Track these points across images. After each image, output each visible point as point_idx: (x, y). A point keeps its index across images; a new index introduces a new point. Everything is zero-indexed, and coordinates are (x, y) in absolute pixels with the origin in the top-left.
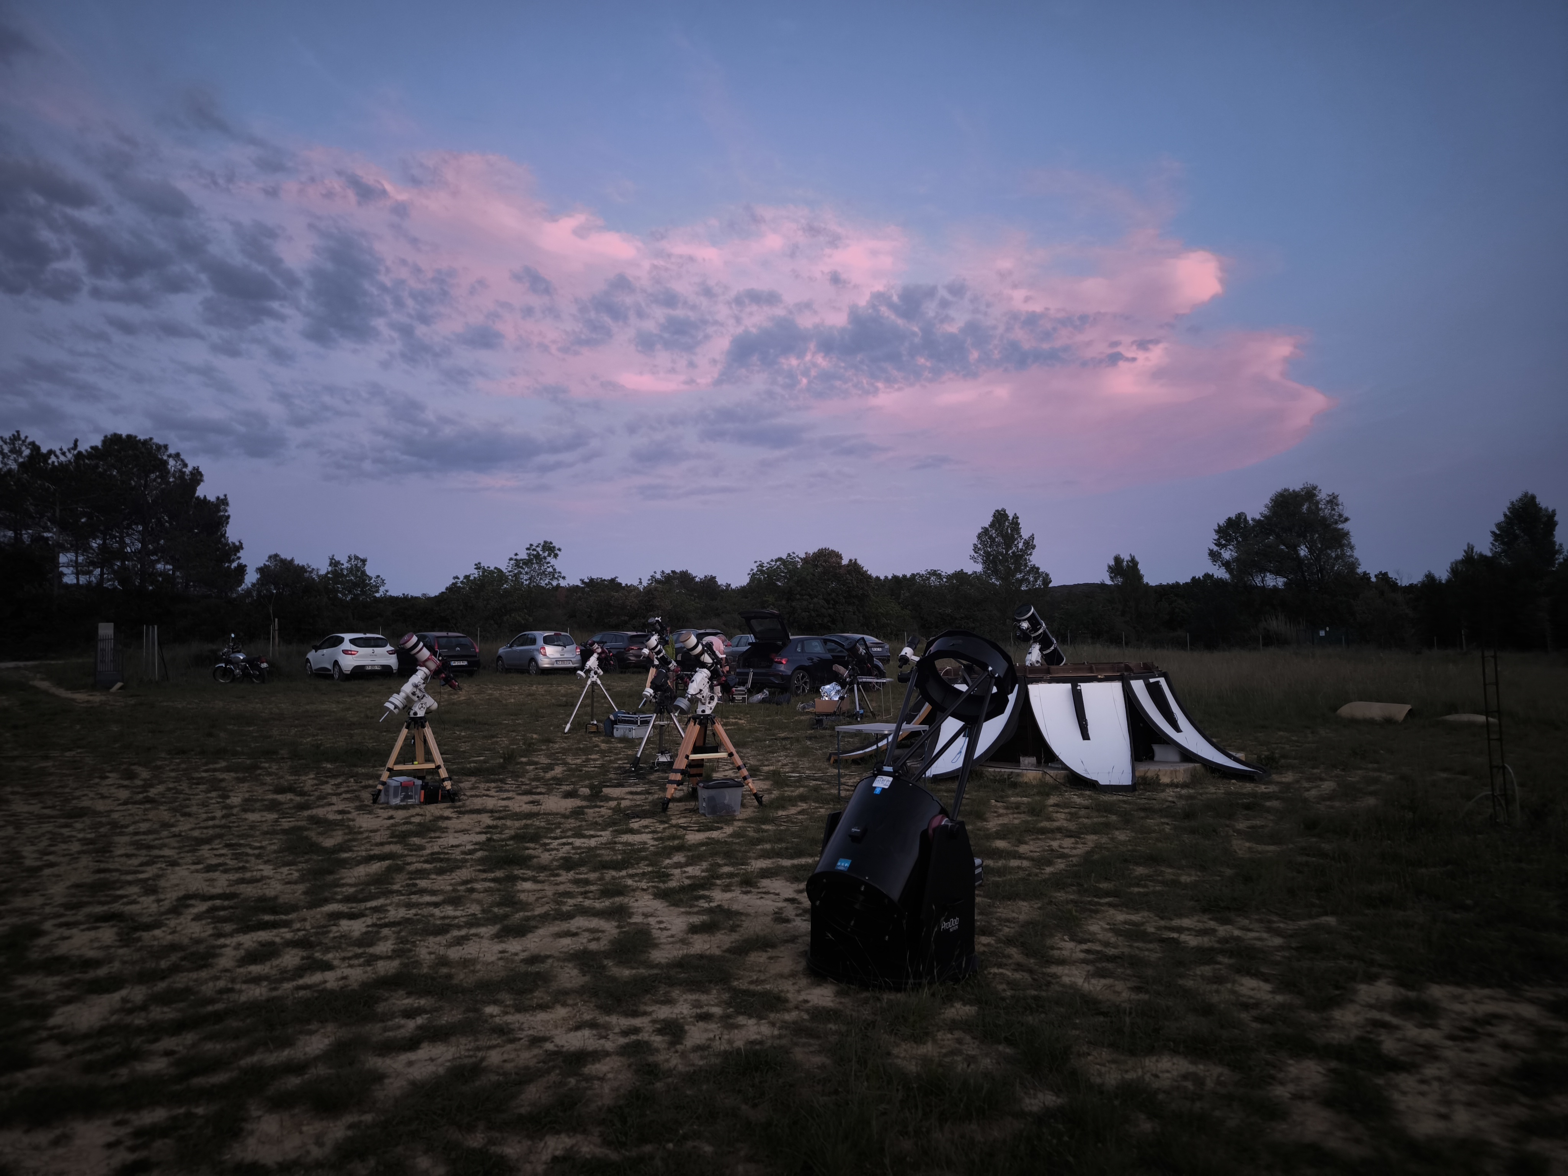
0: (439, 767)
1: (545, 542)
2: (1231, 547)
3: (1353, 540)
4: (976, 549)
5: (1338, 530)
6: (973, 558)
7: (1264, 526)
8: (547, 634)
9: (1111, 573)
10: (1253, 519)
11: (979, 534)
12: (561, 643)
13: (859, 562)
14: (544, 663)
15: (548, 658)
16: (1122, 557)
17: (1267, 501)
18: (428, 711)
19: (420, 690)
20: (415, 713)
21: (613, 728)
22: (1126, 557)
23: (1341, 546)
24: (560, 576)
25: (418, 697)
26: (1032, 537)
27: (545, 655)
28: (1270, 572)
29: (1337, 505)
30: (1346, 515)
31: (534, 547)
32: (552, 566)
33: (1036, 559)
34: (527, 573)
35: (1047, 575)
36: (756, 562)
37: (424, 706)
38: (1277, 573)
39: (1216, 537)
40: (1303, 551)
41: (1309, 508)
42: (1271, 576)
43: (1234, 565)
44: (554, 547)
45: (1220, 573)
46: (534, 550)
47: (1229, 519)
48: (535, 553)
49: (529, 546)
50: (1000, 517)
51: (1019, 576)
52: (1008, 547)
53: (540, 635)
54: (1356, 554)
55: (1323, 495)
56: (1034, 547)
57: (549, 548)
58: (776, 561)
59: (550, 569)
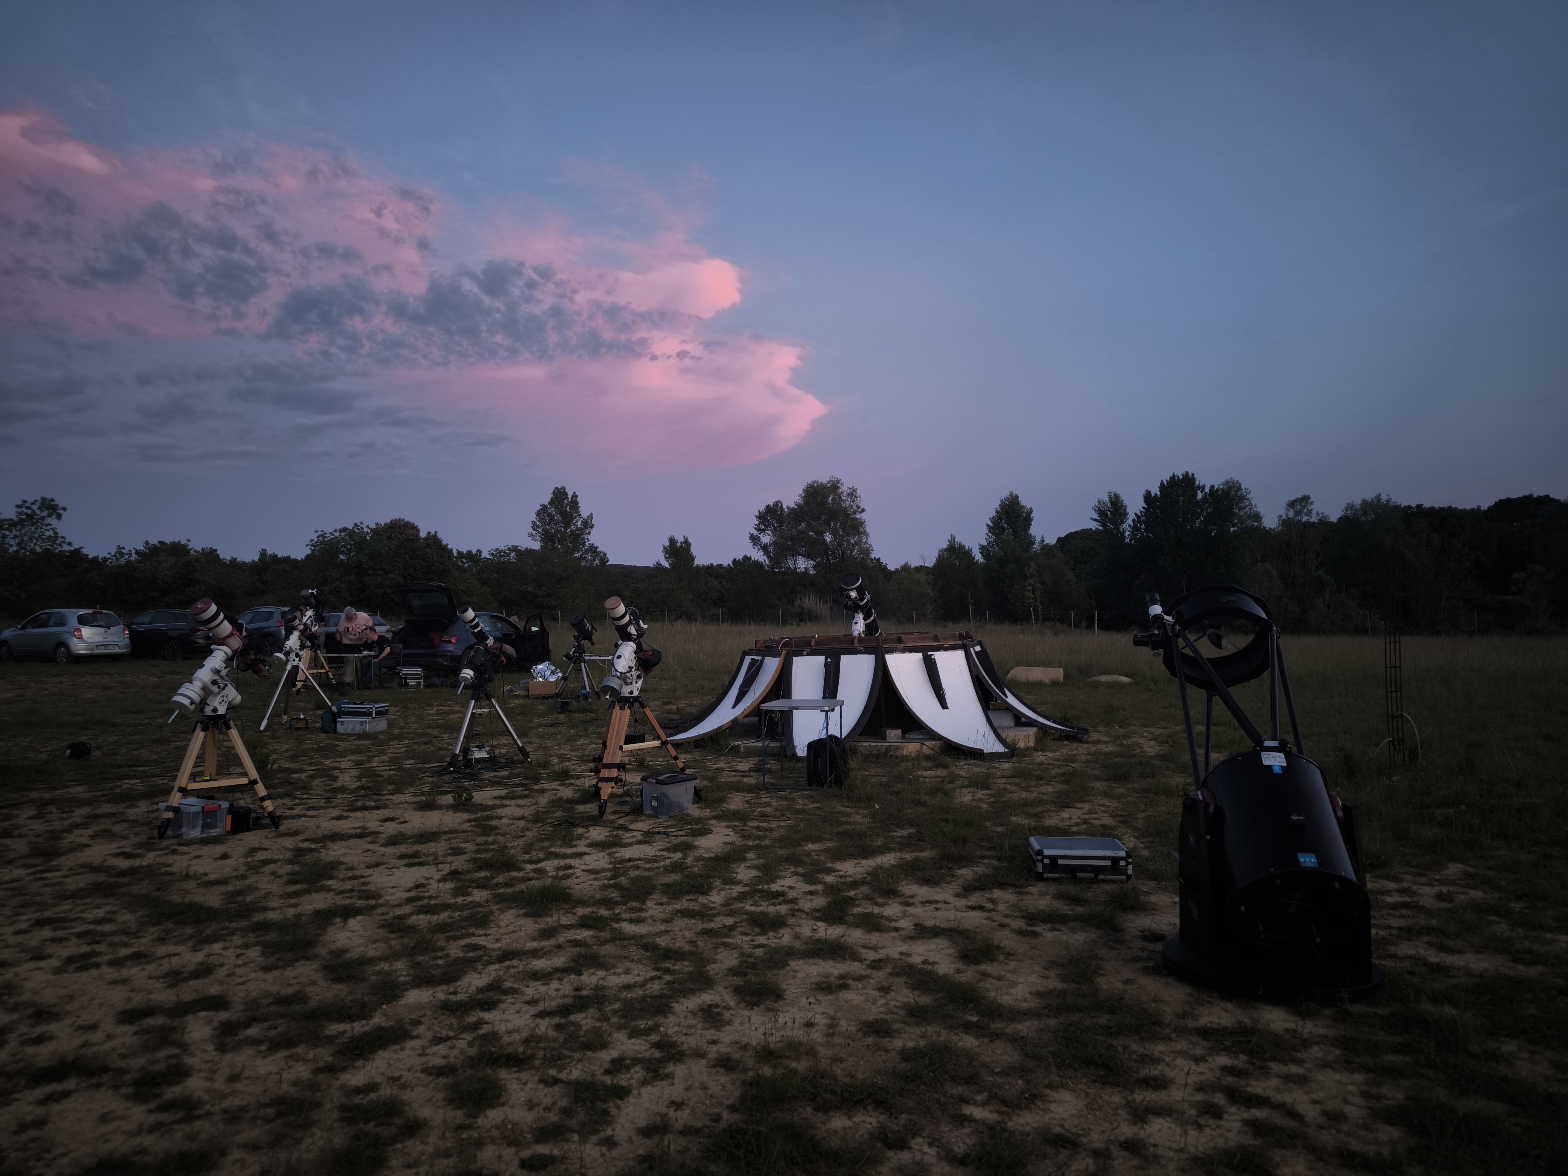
0: (254, 782)
1: (44, 499)
2: (769, 532)
3: (868, 530)
4: (534, 526)
5: (856, 519)
6: (531, 535)
7: (798, 513)
8: (82, 612)
9: (666, 553)
10: (788, 508)
11: (538, 511)
12: (103, 624)
13: (440, 535)
14: (79, 647)
15: (86, 642)
16: (676, 538)
17: (801, 491)
18: (231, 708)
19: (222, 677)
20: (215, 710)
21: (335, 723)
22: (680, 539)
23: (859, 533)
24: (64, 542)
25: (219, 687)
26: (591, 517)
27: (80, 638)
28: (802, 555)
29: (856, 497)
30: (862, 507)
31: (27, 505)
32: (53, 529)
33: (594, 538)
34: (15, 537)
35: (605, 554)
36: (317, 532)
37: (225, 699)
38: (808, 556)
39: (757, 522)
40: (828, 538)
41: (833, 499)
42: (804, 560)
43: (771, 549)
44: (57, 506)
45: (758, 556)
46: (28, 508)
47: (768, 507)
48: (29, 512)
49: (20, 503)
50: (559, 495)
51: (577, 555)
52: (567, 526)
53: (72, 614)
54: (871, 541)
55: (844, 489)
56: (592, 527)
57: (51, 507)
58: (341, 531)
59: (51, 533)
